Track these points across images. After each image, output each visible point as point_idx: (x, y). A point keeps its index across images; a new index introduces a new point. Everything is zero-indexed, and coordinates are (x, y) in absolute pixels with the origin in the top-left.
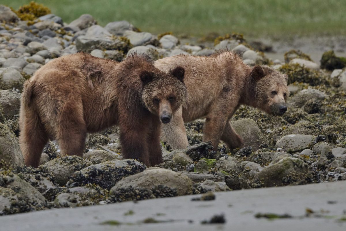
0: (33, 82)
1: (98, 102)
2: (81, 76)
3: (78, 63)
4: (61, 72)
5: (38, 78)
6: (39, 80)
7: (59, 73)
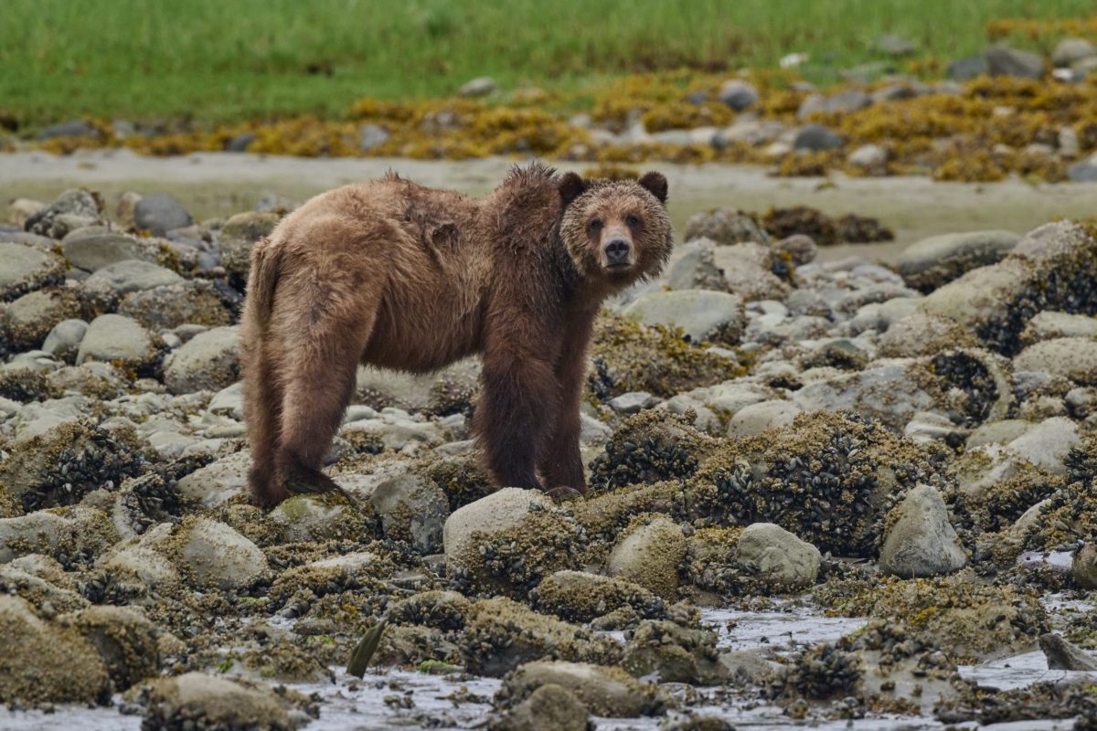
0: (278, 246)
1: (451, 299)
2: (404, 239)
3: (395, 205)
4: (350, 222)
5: (291, 236)
6: (293, 242)
7: (345, 226)
